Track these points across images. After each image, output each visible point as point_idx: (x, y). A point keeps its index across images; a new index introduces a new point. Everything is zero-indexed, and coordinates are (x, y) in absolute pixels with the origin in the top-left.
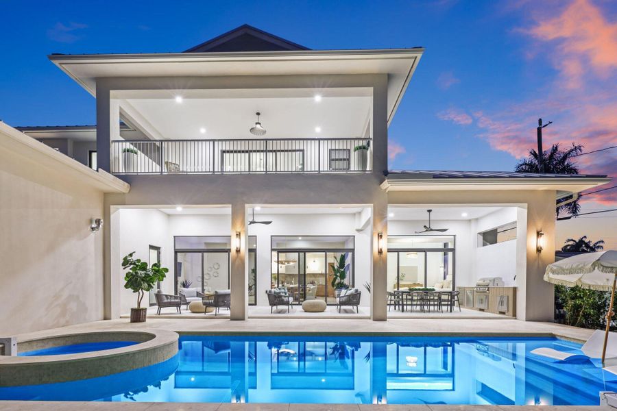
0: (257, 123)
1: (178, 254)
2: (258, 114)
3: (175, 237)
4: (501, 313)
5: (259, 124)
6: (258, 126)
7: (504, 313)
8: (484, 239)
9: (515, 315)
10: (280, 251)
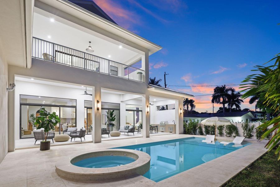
0: (89, 47)
1: (22, 106)
2: (90, 42)
3: (20, 95)
4: (170, 132)
5: (91, 47)
6: (90, 48)
7: (171, 132)
8: (158, 109)
9: (175, 133)
10: (88, 108)
